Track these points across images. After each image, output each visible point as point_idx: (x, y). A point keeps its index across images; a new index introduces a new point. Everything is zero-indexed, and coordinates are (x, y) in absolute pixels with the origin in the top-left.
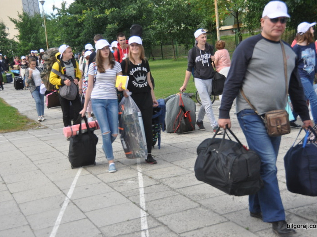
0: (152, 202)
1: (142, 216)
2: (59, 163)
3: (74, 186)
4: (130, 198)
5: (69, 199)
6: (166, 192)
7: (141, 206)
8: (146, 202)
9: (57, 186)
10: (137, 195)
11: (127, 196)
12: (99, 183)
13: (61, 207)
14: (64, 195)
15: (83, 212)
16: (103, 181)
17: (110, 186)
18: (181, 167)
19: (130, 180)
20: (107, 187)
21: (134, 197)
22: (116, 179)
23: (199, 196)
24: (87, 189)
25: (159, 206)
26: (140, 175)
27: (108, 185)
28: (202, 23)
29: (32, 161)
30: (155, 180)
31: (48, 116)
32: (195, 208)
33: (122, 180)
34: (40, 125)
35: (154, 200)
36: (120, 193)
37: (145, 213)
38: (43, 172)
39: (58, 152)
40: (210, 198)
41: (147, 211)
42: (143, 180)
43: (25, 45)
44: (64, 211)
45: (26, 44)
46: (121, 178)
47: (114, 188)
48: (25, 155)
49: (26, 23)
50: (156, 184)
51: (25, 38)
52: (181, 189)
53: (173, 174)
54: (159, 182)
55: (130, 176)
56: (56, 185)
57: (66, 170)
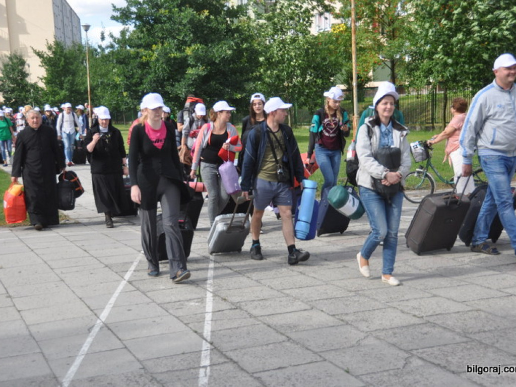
0: (222, 332)
1: (204, 348)
2: (91, 273)
3: (111, 306)
4: (190, 325)
5: (102, 322)
6: (244, 319)
7: (205, 336)
8: (212, 332)
9: (86, 304)
10: (200, 322)
11: (186, 322)
12: (148, 304)
13: (90, 332)
14: (95, 317)
15: (120, 340)
16: (153, 301)
17: (163, 308)
18: (272, 288)
19: (194, 302)
20: (159, 309)
21: (196, 324)
22: (174, 299)
23: (291, 327)
24: (129, 310)
25: (231, 337)
26: (209, 296)
27: (161, 307)
28: (338, 75)
29: (52, 269)
30: (230, 304)
31: (81, 206)
32: (280, 342)
33: (182, 301)
34: (68, 219)
35: (224, 330)
36: (177, 318)
37: (209, 345)
38: (66, 285)
39: (92, 258)
40: (304, 330)
41: (211, 343)
42: (213, 303)
43: (53, 93)
44: (93, 337)
45: (55, 91)
46: (182, 299)
47: (169, 311)
48: (43, 260)
49: (58, 59)
50: (231, 309)
51: (54, 82)
52: (266, 317)
53: (258, 297)
54: (237, 307)
55: (194, 296)
56: (84, 303)
57: (101, 283)
